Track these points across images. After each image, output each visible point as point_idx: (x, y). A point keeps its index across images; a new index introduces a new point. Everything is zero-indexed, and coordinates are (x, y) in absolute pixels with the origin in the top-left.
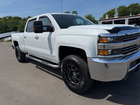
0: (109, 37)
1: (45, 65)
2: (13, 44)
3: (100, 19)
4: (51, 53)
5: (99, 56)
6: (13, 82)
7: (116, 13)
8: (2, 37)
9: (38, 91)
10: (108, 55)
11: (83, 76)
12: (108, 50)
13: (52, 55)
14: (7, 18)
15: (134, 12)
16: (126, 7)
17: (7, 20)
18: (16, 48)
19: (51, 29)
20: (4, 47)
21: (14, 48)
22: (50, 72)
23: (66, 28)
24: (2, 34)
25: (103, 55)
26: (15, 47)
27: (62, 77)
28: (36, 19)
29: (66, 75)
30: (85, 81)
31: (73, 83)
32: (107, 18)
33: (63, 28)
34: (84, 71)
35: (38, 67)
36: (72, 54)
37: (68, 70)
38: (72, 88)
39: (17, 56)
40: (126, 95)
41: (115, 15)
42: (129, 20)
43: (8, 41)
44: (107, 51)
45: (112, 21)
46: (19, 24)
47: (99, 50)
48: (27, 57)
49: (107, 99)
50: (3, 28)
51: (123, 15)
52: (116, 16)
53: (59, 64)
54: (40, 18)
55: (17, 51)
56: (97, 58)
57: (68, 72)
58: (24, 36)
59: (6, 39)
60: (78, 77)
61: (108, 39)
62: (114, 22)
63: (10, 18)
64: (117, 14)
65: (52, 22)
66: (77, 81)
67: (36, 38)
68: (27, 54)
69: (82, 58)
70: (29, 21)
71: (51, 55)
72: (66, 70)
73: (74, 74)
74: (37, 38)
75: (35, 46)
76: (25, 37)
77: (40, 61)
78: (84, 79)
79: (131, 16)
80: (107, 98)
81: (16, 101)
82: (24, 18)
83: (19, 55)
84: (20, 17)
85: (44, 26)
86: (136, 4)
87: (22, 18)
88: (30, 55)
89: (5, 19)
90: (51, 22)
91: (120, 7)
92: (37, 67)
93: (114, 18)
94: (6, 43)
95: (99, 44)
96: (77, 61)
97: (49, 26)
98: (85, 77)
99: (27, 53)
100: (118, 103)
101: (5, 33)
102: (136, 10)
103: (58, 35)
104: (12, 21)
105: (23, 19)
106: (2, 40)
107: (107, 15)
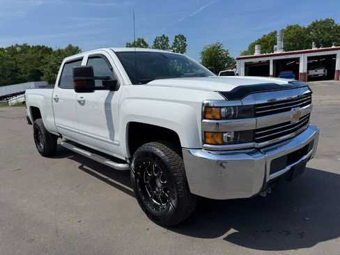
0: (223, 107)
1: (98, 162)
2: (29, 114)
3: (242, 55)
4: (112, 136)
5: (205, 145)
6: (26, 201)
7: (278, 42)
8: (4, 94)
9: (80, 221)
10: (224, 144)
11: (175, 188)
12: (223, 133)
13: (113, 140)
14: (18, 49)
15: (321, 40)
16: (304, 28)
17: (17, 53)
18: (35, 124)
19: (112, 85)
20: (9, 118)
21: (30, 123)
22: (110, 179)
23: (145, 82)
24: (4, 88)
25: (214, 143)
26: (34, 119)
27: (132, 190)
28: (81, 59)
29: (142, 185)
30: (178, 198)
31: (155, 204)
32: (257, 53)
33: (138, 84)
34: (176, 177)
35: (85, 167)
36: (154, 141)
37: (147, 174)
38: (153, 215)
39: (37, 141)
40: (268, 231)
41: (275, 46)
42: (309, 58)
43: (18, 105)
44: (220, 135)
45: (268, 61)
46: (47, 63)
47: (205, 133)
48: (60, 145)
49: (224, 239)
50: (8, 73)
51: (295, 46)
52: (279, 50)
53: (128, 161)
54: (90, 57)
55: (37, 131)
56: (201, 149)
57: (147, 180)
58: (54, 97)
59: (13, 101)
60: (165, 190)
61: (223, 110)
62: (274, 63)
63: (25, 48)
64: (280, 44)
65: (115, 69)
66: (164, 200)
67: (79, 102)
68: (61, 137)
69: (174, 150)
70: (66, 63)
71: (110, 141)
72: (142, 173)
73: (159, 185)
74: (82, 103)
75: (78, 121)
76: (55, 99)
77: (88, 154)
78: (176, 193)
79: (314, 49)
80: (225, 235)
81: (30, 241)
82: (59, 50)
83: (43, 139)
84: (49, 47)
85: (97, 78)
86: (328, 20)
87: (54, 49)
88: (68, 141)
89: (12, 50)
90: (112, 69)
91: (290, 28)
92: (81, 168)
93: (275, 53)
94: (13, 108)
95: (204, 121)
96: (163, 155)
97: (108, 78)
98: (178, 189)
99: (60, 135)
100: (246, 247)
101: (10, 84)
102: (327, 34)
103: (125, 99)
104: (29, 55)
105: (55, 52)
106: (5, 101)
107: (256, 46)
